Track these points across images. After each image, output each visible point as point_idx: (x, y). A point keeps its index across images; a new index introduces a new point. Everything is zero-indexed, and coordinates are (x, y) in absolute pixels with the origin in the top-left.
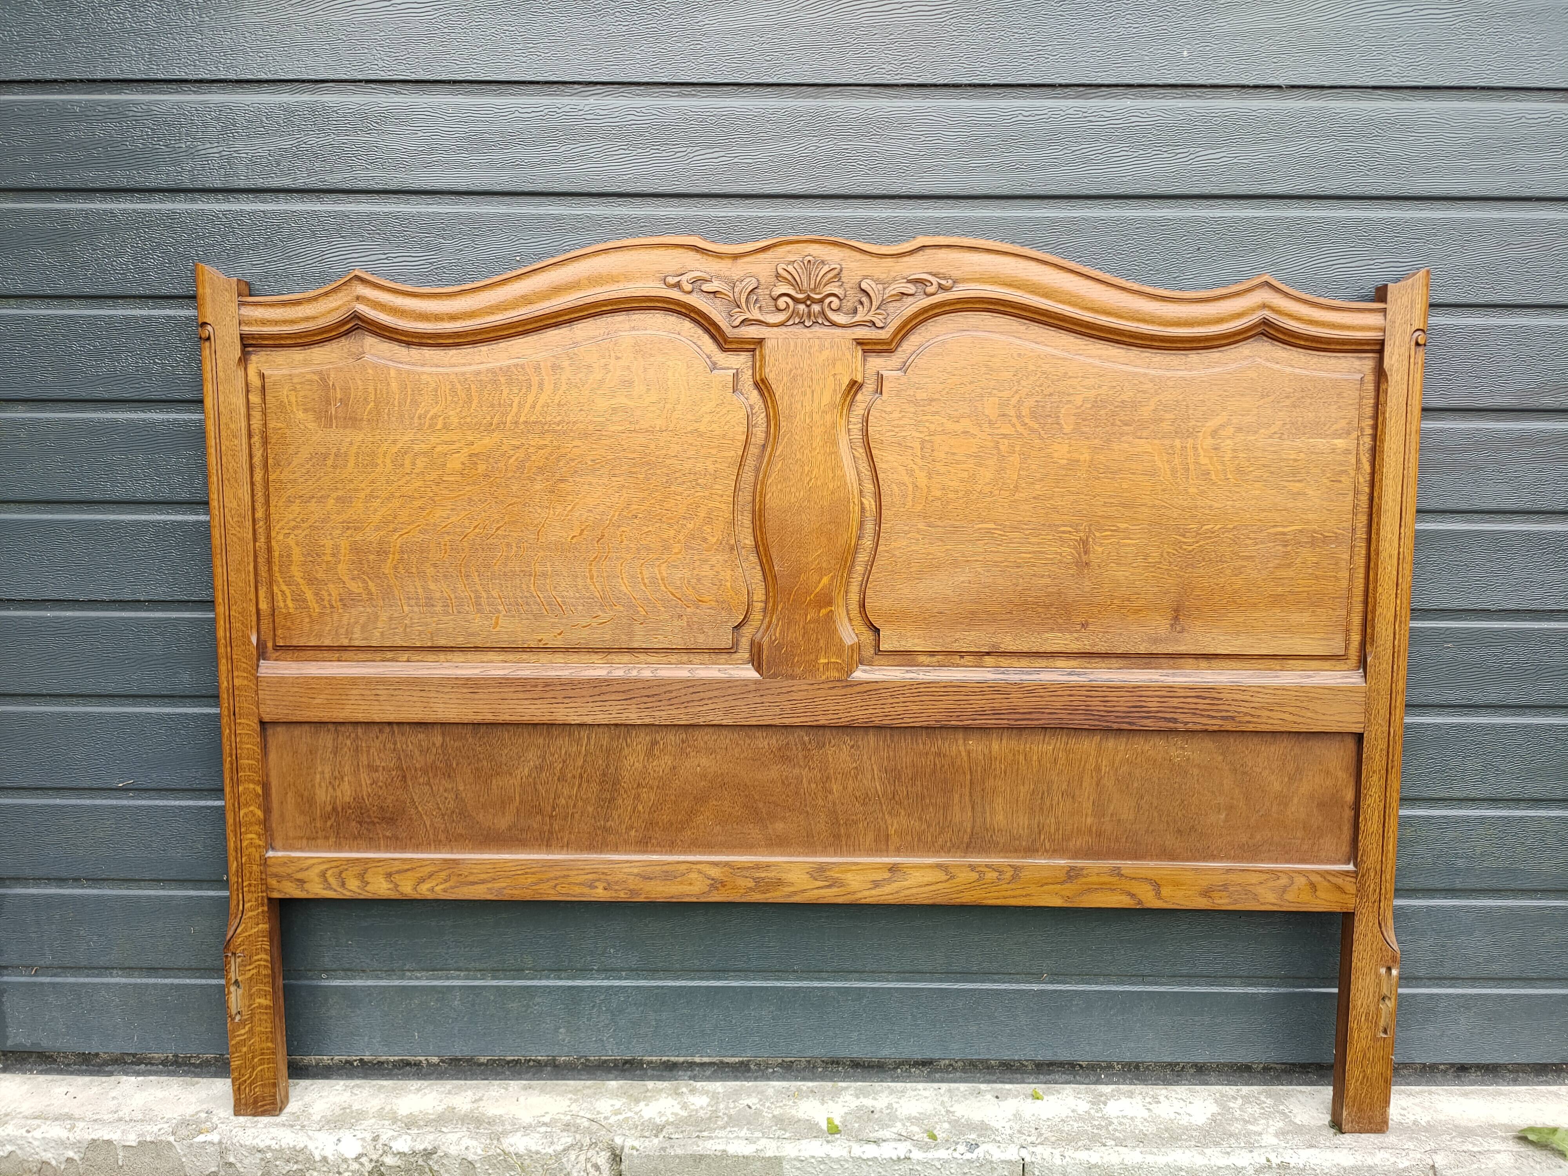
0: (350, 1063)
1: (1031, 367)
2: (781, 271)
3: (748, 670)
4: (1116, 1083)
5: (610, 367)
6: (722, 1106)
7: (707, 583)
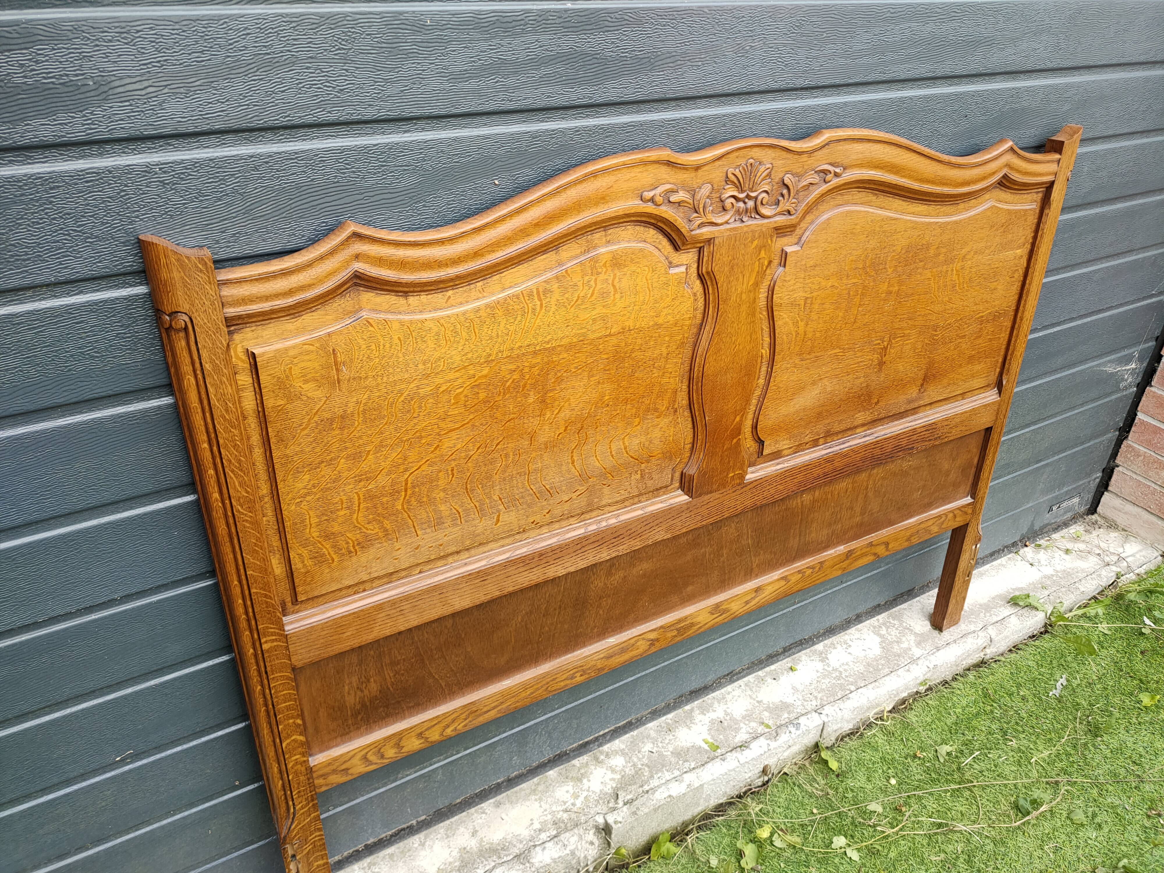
0: (357, 851)
1: (878, 229)
2: (730, 175)
3: (680, 496)
4: (822, 641)
5: (592, 283)
6: (635, 760)
7: (656, 442)
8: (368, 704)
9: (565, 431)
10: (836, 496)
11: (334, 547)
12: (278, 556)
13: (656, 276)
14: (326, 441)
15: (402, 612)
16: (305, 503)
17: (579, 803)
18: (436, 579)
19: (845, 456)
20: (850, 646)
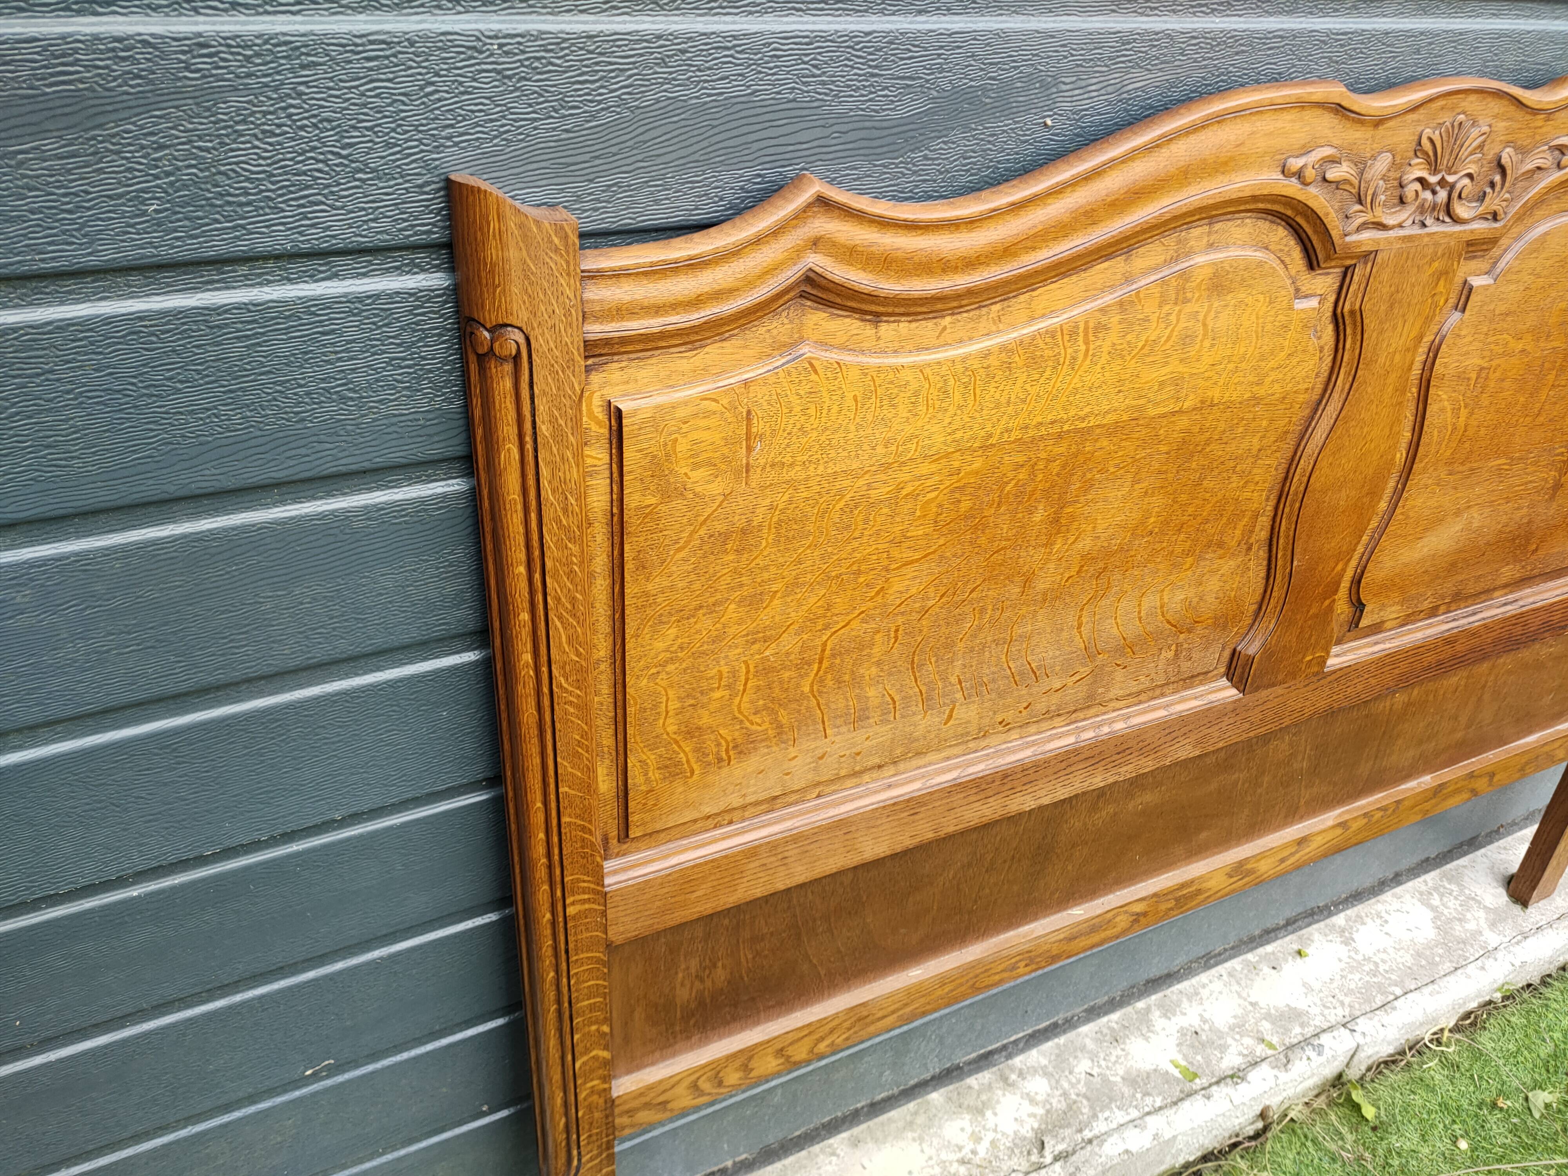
2: (1425, 141)
3: (1224, 688)
4: (1342, 910)
5: (1173, 318)
6: (1066, 1085)
7: (1210, 598)
8: (708, 1001)
9: (1078, 572)
10: (1440, 697)
11: (696, 750)
12: (607, 762)
13: (1272, 313)
14: (711, 571)
15: (786, 861)
16: (663, 675)
17: (983, 1149)
18: (844, 809)
19: (1474, 634)
20: (1386, 922)
